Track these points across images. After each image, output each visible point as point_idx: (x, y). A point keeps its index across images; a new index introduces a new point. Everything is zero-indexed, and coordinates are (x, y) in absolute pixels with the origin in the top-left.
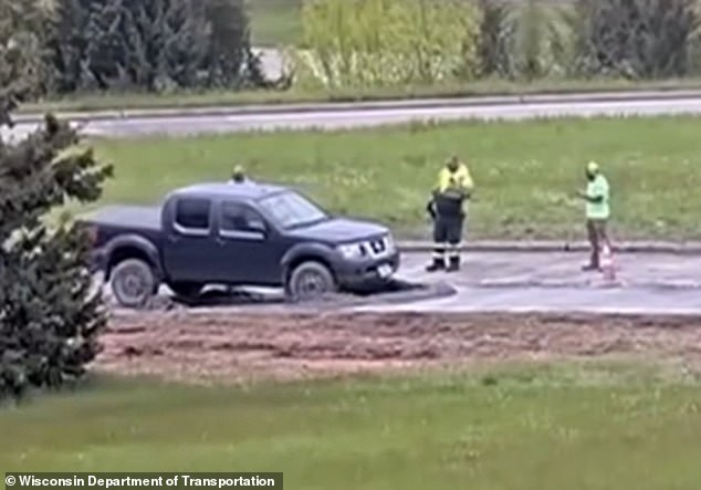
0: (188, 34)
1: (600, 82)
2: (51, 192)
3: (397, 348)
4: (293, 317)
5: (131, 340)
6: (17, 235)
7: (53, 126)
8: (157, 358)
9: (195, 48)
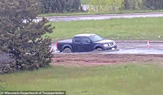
0: (69, 2)
1: (147, 11)
2: (43, 31)
3: (108, 60)
4: (88, 54)
5: (58, 59)
6: (37, 39)
7: (44, 19)
8: (63, 62)
9: (70, 5)
